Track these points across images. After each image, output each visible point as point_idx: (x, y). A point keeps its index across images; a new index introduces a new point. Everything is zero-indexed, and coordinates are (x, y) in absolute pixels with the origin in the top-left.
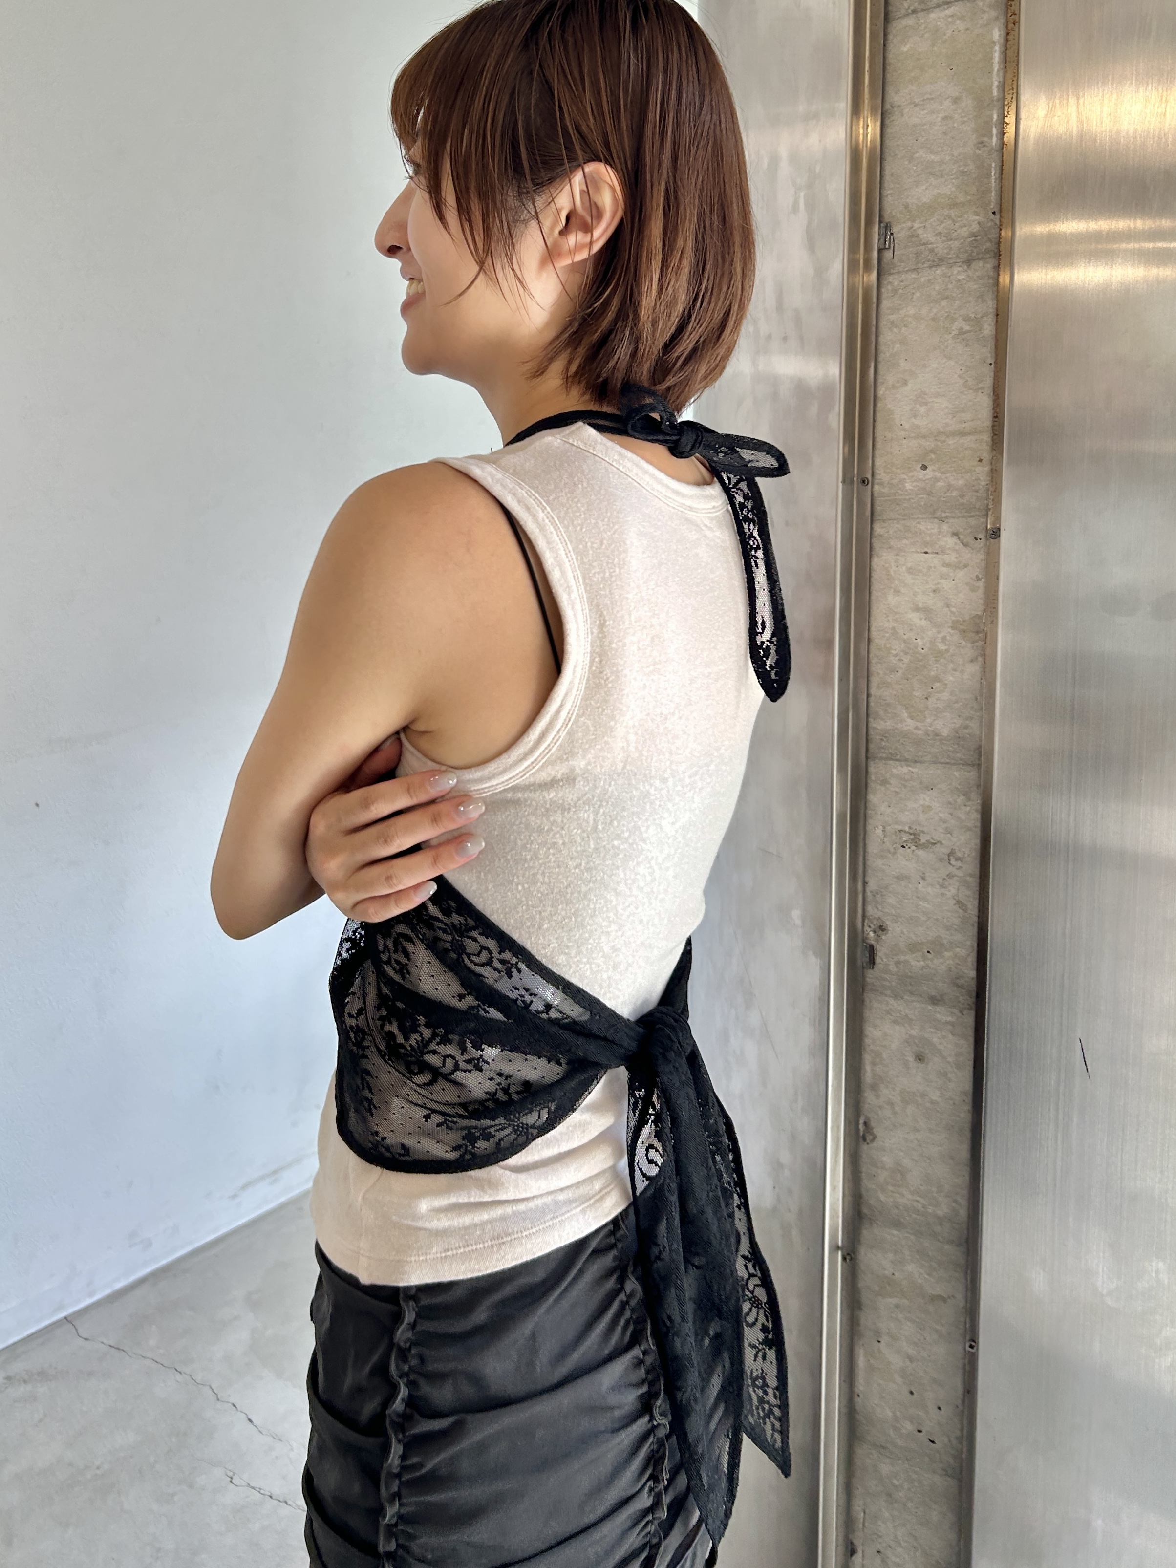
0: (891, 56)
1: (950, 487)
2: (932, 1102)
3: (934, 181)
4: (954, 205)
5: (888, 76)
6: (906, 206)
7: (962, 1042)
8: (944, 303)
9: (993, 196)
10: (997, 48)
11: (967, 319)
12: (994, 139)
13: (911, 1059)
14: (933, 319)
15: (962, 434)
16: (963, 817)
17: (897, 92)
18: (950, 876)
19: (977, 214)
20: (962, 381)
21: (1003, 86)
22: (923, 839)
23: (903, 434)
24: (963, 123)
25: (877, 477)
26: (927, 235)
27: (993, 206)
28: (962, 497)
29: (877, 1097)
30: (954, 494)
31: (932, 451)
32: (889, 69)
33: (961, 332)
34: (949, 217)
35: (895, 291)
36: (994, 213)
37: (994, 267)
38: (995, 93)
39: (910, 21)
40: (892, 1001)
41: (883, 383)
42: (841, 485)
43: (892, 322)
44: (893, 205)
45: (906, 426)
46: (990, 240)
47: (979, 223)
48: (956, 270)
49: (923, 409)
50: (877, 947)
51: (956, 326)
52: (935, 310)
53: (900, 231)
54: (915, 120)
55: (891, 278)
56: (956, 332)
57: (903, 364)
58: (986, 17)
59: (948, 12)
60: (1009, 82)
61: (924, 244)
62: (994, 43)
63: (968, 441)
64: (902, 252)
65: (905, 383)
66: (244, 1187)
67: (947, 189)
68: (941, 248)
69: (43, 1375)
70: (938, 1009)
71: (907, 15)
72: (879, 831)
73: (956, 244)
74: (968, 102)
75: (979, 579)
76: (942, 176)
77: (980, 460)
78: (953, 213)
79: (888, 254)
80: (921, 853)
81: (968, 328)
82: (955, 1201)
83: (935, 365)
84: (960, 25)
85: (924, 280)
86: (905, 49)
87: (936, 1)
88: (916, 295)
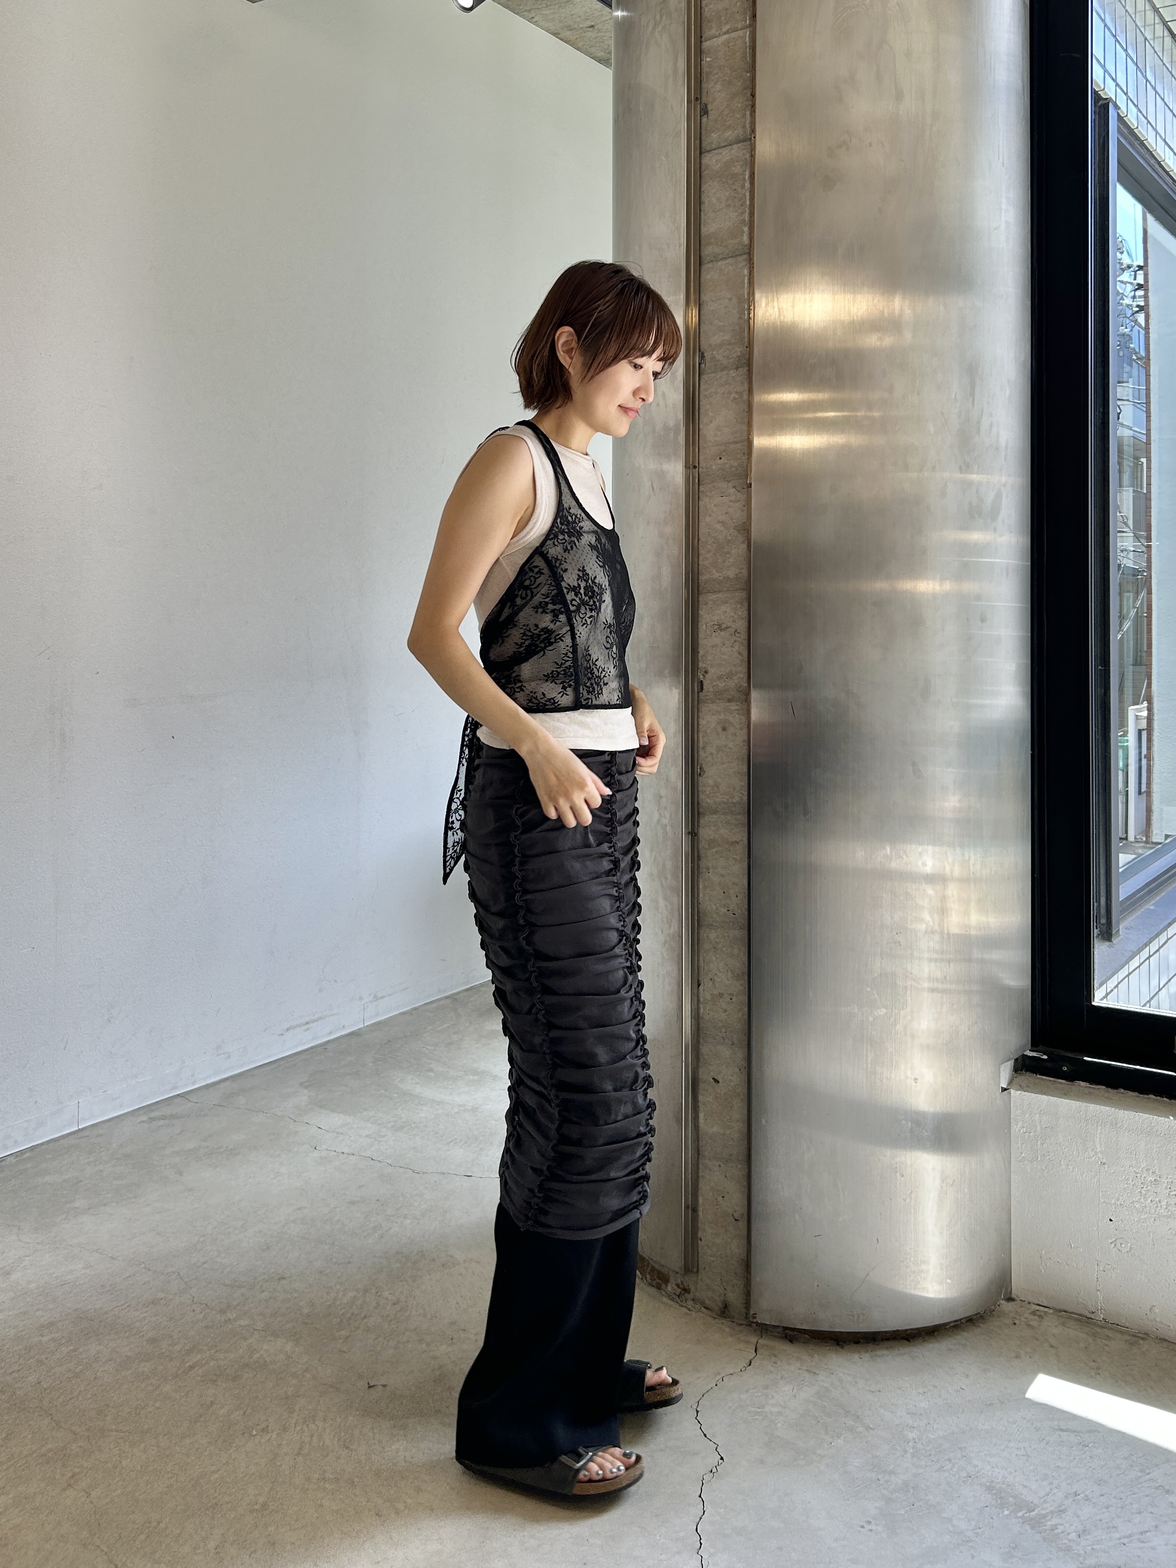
0: (702, 280)
1: (732, 467)
2: (730, 748)
3: (721, 334)
4: (730, 344)
5: (701, 289)
6: (710, 345)
7: (742, 717)
8: (727, 386)
9: (746, 340)
10: (746, 278)
11: (736, 393)
12: (746, 316)
13: (720, 730)
14: (722, 394)
15: (736, 443)
16: (740, 614)
17: (705, 295)
18: (735, 641)
19: (739, 348)
20: (735, 420)
21: (749, 294)
22: (723, 626)
23: (710, 444)
24: (733, 309)
25: (700, 465)
26: (719, 357)
27: (746, 344)
28: (737, 470)
29: (705, 752)
30: (734, 469)
31: (724, 451)
32: (702, 285)
33: (735, 399)
34: (728, 349)
35: (706, 382)
36: (745, 349)
38: (745, 297)
39: (710, 265)
40: (711, 705)
41: (702, 423)
42: (685, 469)
43: (705, 395)
44: (704, 345)
45: (712, 441)
46: (745, 360)
47: (739, 352)
48: (731, 372)
49: (719, 433)
50: (704, 681)
51: (732, 396)
52: (723, 390)
53: (708, 356)
54: (712, 308)
55: (704, 376)
56: (732, 399)
57: (710, 414)
58: (741, 265)
59: (726, 262)
60: (751, 292)
61: (718, 361)
62: (745, 275)
63: (738, 446)
64: (708, 365)
65: (711, 422)
67: (727, 337)
68: (725, 362)
70: (731, 704)
71: (709, 263)
72: (704, 627)
73: (731, 361)
74: (735, 300)
75: (744, 506)
76: (724, 332)
78: (730, 347)
79: (703, 366)
80: (723, 633)
81: (737, 397)
82: (741, 793)
83: (724, 414)
84: (731, 268)
85: (718, 376)
86: (708, 277)
87: (721, 256)
88: (715, 383)
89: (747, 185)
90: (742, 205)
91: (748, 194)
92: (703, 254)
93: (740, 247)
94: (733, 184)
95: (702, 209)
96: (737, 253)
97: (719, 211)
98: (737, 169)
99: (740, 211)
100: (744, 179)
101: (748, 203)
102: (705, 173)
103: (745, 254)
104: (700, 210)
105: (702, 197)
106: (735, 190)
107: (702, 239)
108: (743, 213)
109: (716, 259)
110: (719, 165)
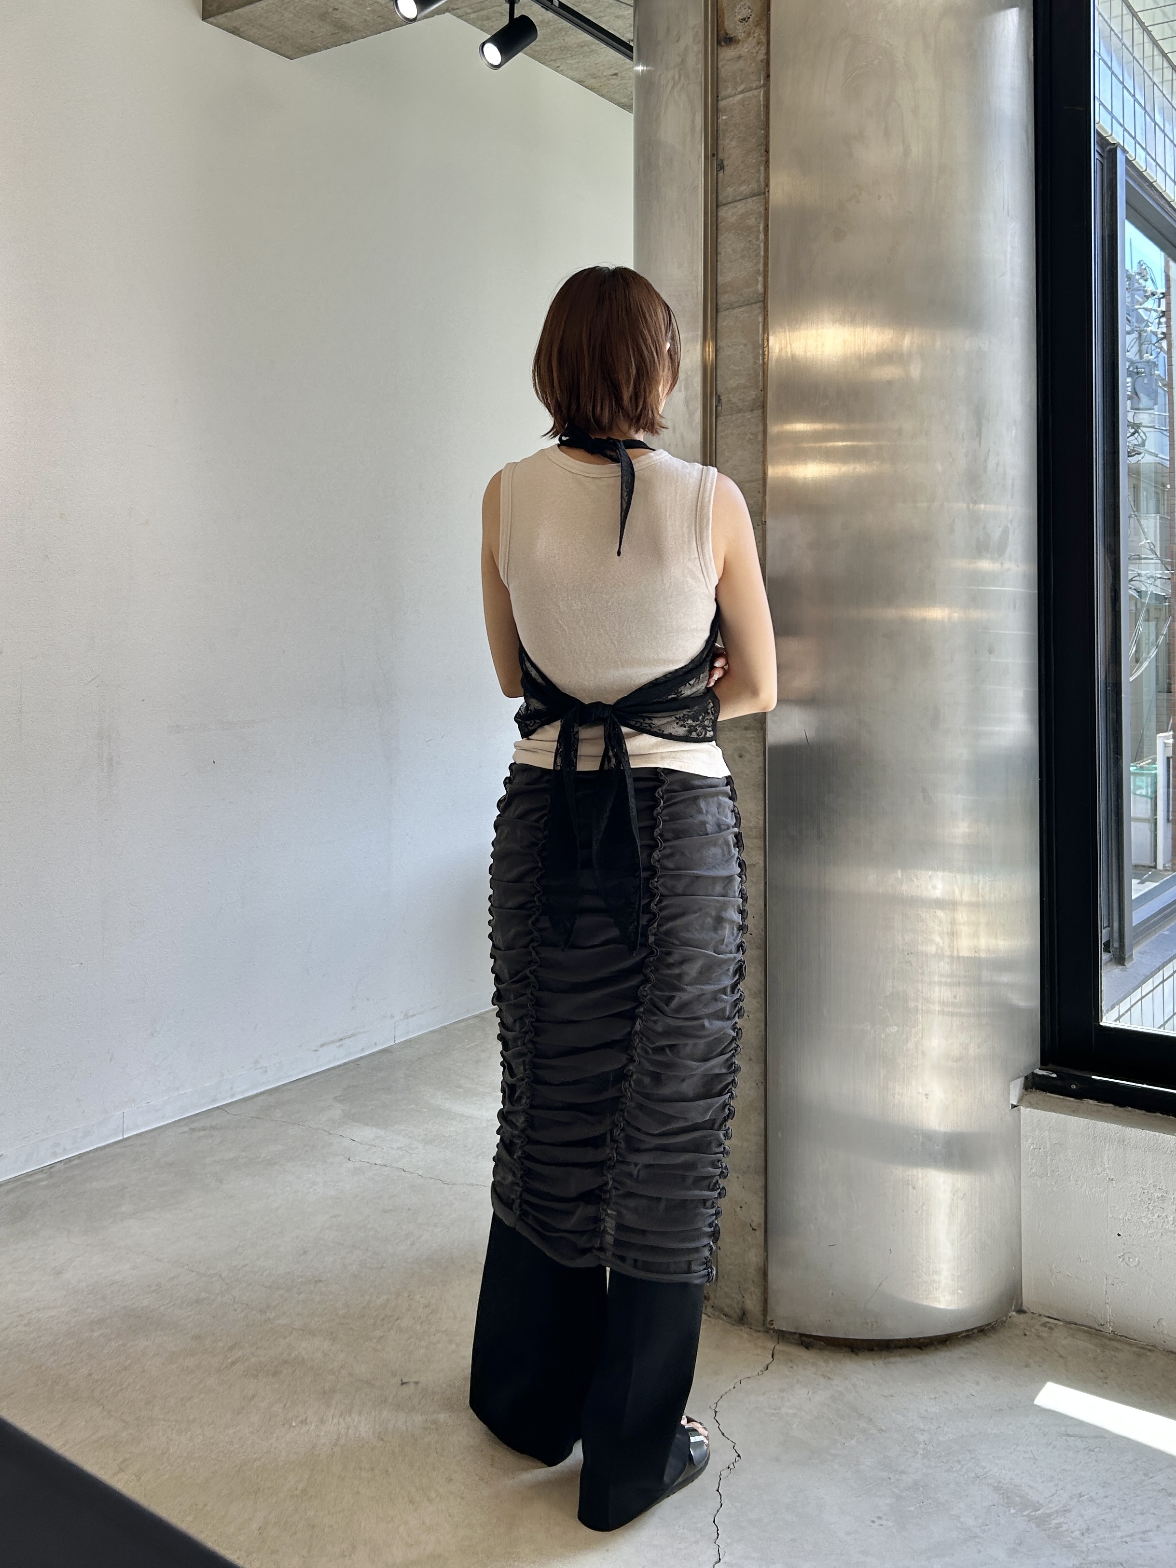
0: (719, 327)
2: (746, 774)
3: (737, 378)
4: (745, 388)
5: (718, 334)
6: (726, 388)
7: (758, 745)
8: (742, 427)
9: (761, 384)
10: (761, 325)
11: (752, 434)
12: (761, 361)
13: (736, 757)
14: (738, 434)
15: (751, 481)
17: (722, 341)
19: (754, 391)
20: (751, 460)
21: (762, 338)
24: (748, 354)
26: (734, 400)
27: (761, 388)
32: (718, 332)
33: (750, 439)
34: (743, 392)
35: (722, 423)
36: (760, 390)
38: (760, 342)
39: (726, 313)
40: (728, 733)
44: (721, 389)
46: (760, 402)
47: (756, 395)
48: (747, 414)
51: (748, 436)
52: (739, 431)
53: (724, 398)
54: (728, 353)
55: (720, 418)
56: (747, 439)
57: (727, 454)
58: (756, 312)
59: (741, 309)
60: (765, 338)
61: (734, 404)
62: (759, 322)
63: (754, 484)
64: (725, 405)
65: (728, 461)
67: (743, 381)
68: (740, 405)
70: (747, 732)
71: (725, 310)
73: (746, 404)
74: (749, 343)
76: (740, 376)
77: (759, 492)
78: (745, 391)
79: (720, 408)
81: (752, 438)
82: (757, 818)
83: (739, 454)
84: (746, 315)
85: (734, 418)
86: (724, 324)
87: (736, 305)
88: (732, 425)
89: (762, 236)
90: (757, 256)
91: (762, 245)
92: (719, 303)
93: (755, 295)
94: (748, 236)
95: (719, 259)
96: (752, 301)
97: (734, 261)
98: (751, 221)
99: (754, 261)
100: (759, 231)
101: (762, 253)
102: (722, 225)
103: (760, 302)
104: (717, 261)
105: (719, 247)
106: (750, 241)
107: (718, 288)
108: (758, 263)
109: (732, 307)
110: (735, 218)
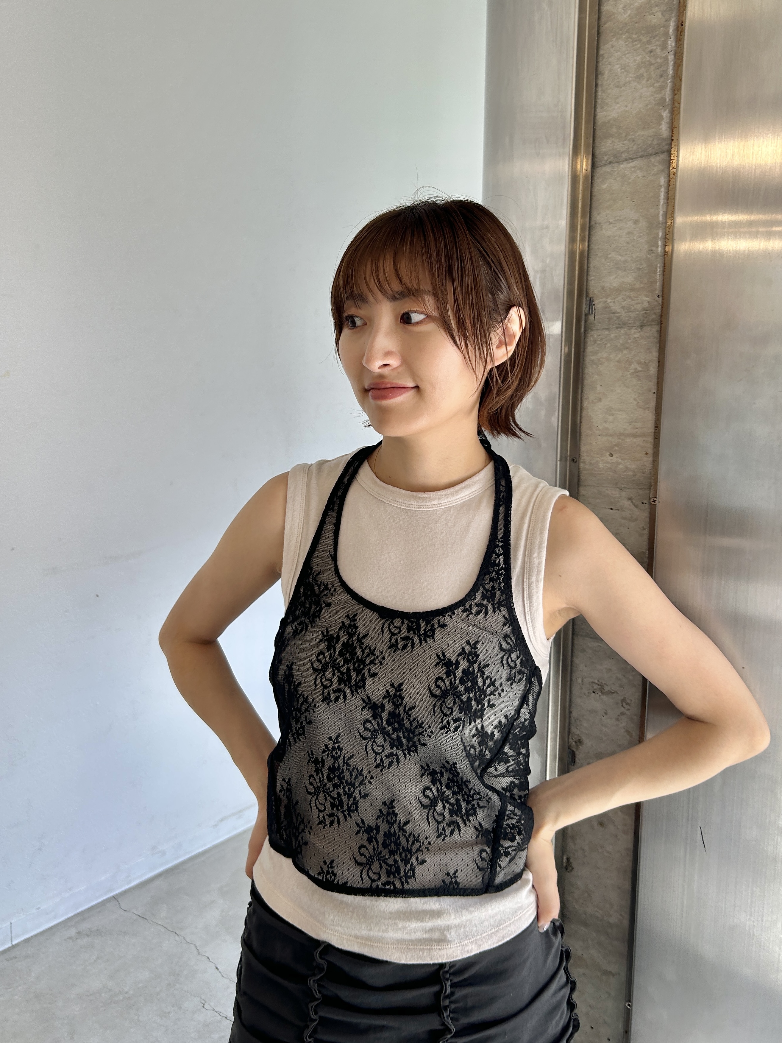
0: (595, 191)
1: (627, 469)
2: (608, 852)
3: (620, 273)
4: (632, 290)
5: (594, 203)
6: (603, 288)
8: (625, 352)
9: (658, 285)
10: (663, 190)
11: (639, 363)
12: (660, 249)
13: (596, 824)
14: (618, 361)
15: (635, 436)
16: (631, 678)
17: (599, 214)
18: (623, 714)
19: (647, 296)
20: (636, 403)
21: (666, 214)
22: (607, 689)
23: (598, 432)
24: (640, 237)
25: (582, 458)
26: (615, 307)
27: (658, 292)
28: (634, 476)
29: (575, 844)
30: (630, 473)
31: (615, 445)
32: (594, 198)
33: (636, 371)
34: (630, 297)
35: (595, 341)
36: (658, 296)
37: (657, 331)
38: (661, 218)
39: (608, 169)
41: (586, 399)
42: (559, 463)
43: (593, 361)
44: (595, 287)
45: (600, 428)
46: (655, 313)
47: (648, 302)
48: (633, 331)
49: (611, 418)
50: (577, 753)
51: (633, 367)
52: (620, 356)
53: (599, 304)
54: (609, 233)
55: (592, 333)
56: (633, 371)
57: (599, 389)
58: (656, 169)
59: (632, 164)
60: (670, 212)
61: (614, 313)
62: (661, 186)
63: (639, 441)
64: (600, 316)
65: (600, 400)
66: (222, 820)
67: (629, 279)
68: (624, 316)
69: (98, 932)
71: (606, 165)
72: (579, 680)
73: (634, 315)
74: (643, 224)
75: (644, 529)
76: (625, 270)
77: (647, 454)
78: (632, 294)
79: (591, 317)
80: (604, 697)
81: (640, 369)
82: (621, 915)
83: (619, 391)
84: (639, 173)
85: (612, 335)
86: (604, 186)
87: (624, 156)
88: (609, 345)
89: (671, 43)
90: (661, 76)
91: (671, 57)
92: (597, 152)
93: (655, 142)
94: (649, 42)
95: (600, 82)
96: (650, 150)
97: (624, 85)
98: (656, 18)
99: (657, 85)
100: (666, 34)
101: (671, 72)
102: (607, 26)
103: (663, 152)
104: (596, 85)
105: (601, 64)
106: (651, 52)
107: (597, 128)
108: (662, 88)
109: (617, 159)
110: (629, 12)
